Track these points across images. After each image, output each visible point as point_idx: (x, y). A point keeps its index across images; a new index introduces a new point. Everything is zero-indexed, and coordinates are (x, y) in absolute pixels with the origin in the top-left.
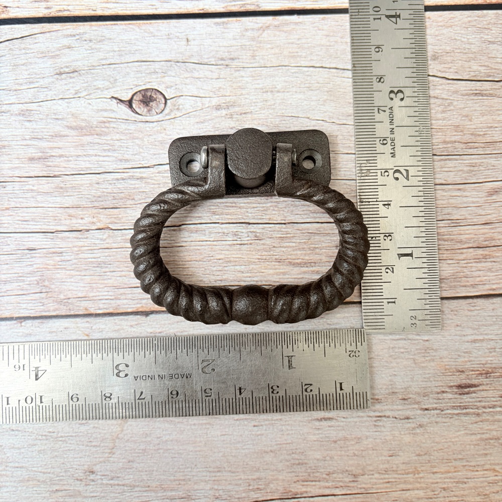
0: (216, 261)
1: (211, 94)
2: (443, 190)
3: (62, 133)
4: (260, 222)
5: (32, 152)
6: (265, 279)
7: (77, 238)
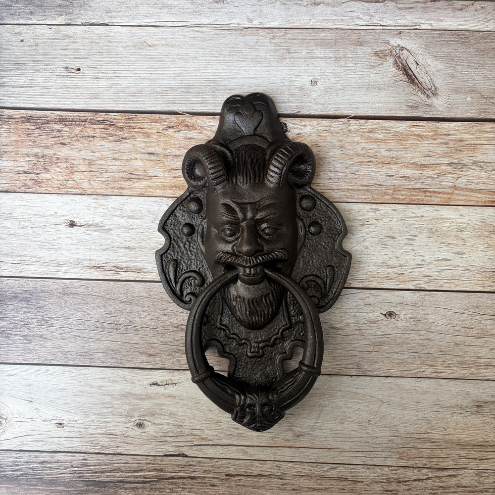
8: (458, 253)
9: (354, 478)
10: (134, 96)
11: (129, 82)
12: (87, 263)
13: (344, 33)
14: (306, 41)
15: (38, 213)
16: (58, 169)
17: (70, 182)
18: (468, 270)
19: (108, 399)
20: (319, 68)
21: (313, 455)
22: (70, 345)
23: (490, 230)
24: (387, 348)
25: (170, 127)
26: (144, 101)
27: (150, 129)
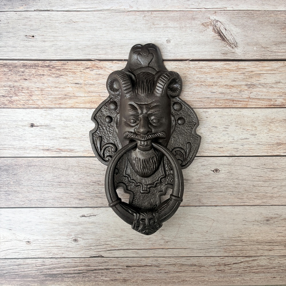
8: (253, 135)
9: (199, 264)
10: (66, 51)
11: (63, 43)
12: (41, 148)
13: (184, 13)
14: (163, 18)
15: (12, 120)
16: (23, 94)
17: (30, 101)
18: (259, 144)
19: (56, 226)
20: (171, 33)
21: (176, 252)
22: (33, 195)
23: (270, 121)
24: (215, 190)
25: (87, 68)
26: (72, 54)
27: (76, 69)
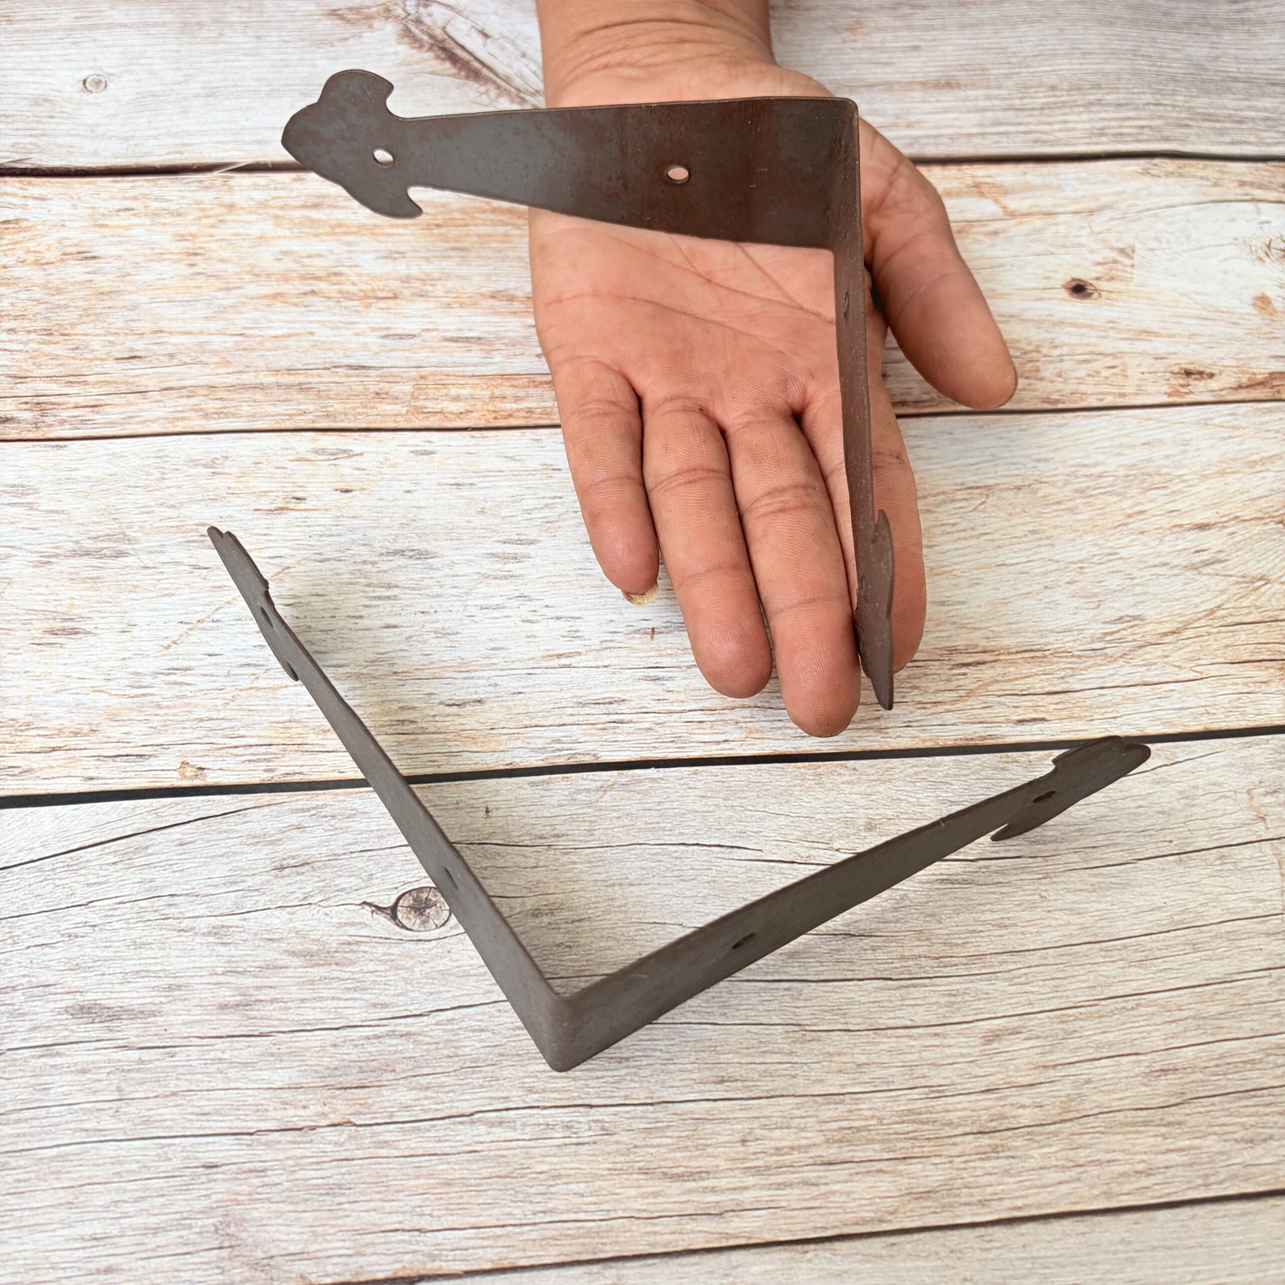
0: (534, 1176)
1: (525, 893)
2: (910, 1037)
3: (279, 963)
4: (609, 1102)
5: (227, 995)
6: (623, 1206)
7: (294, 1143)
24: (406, 1096)
